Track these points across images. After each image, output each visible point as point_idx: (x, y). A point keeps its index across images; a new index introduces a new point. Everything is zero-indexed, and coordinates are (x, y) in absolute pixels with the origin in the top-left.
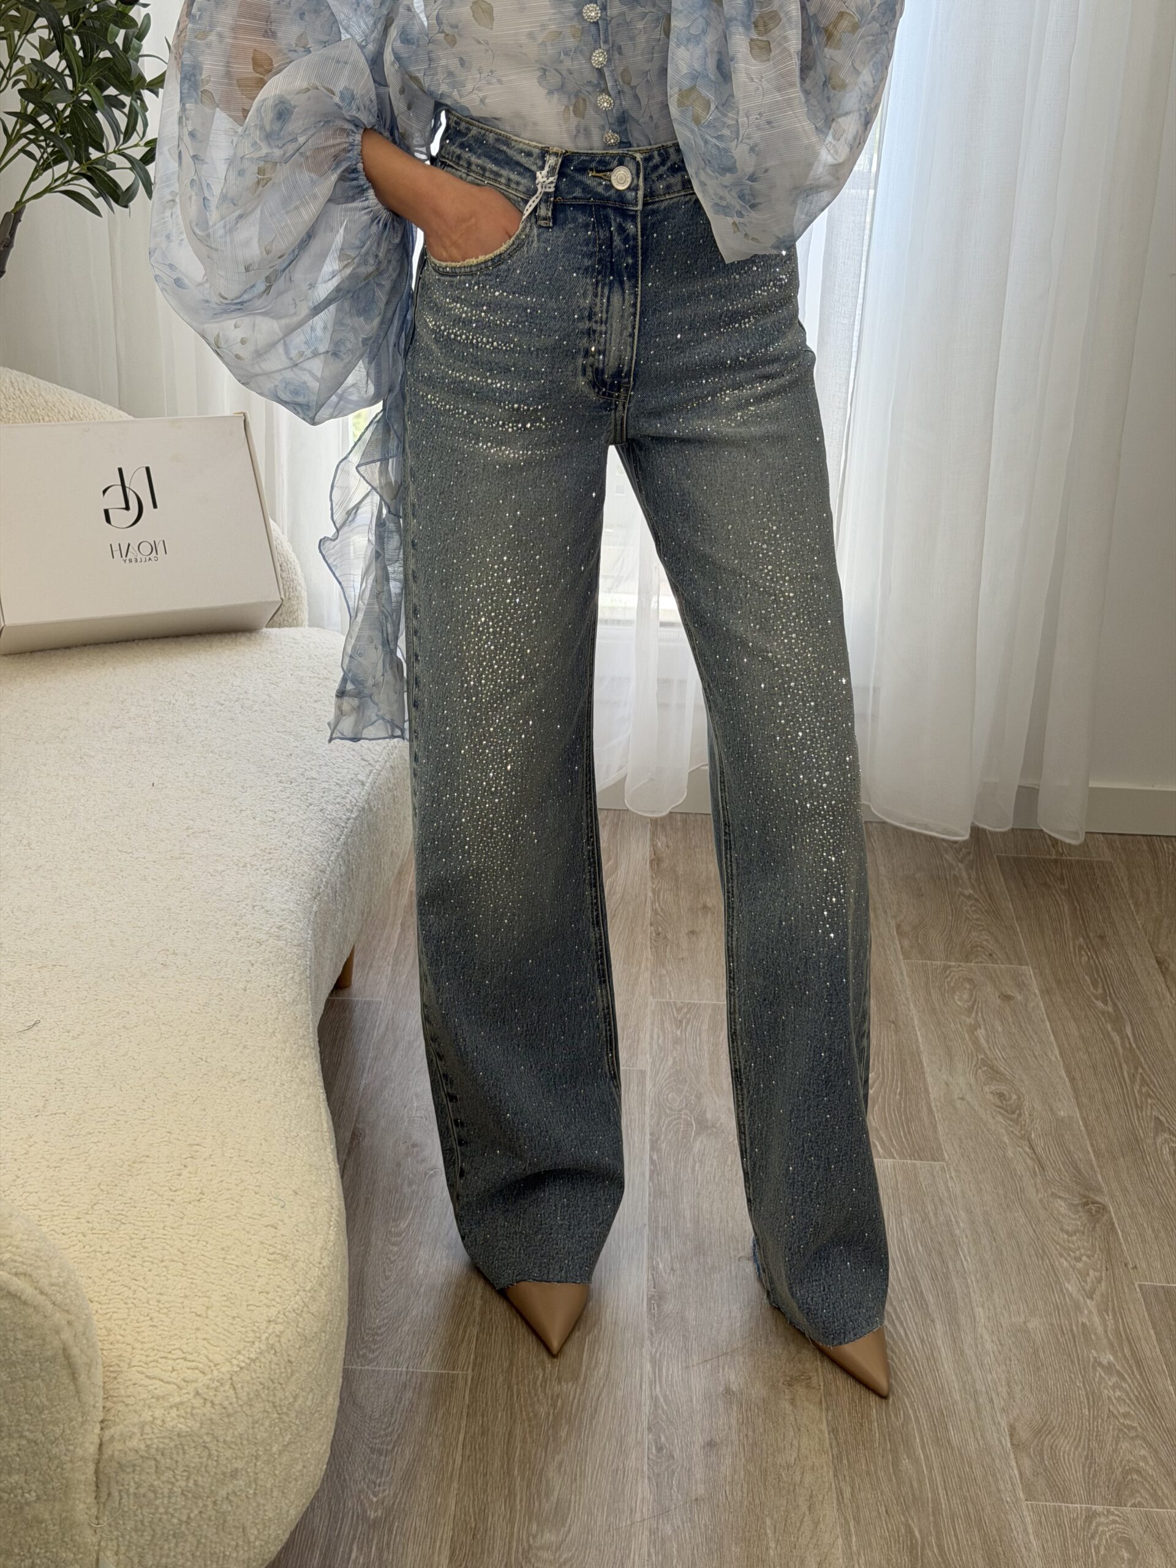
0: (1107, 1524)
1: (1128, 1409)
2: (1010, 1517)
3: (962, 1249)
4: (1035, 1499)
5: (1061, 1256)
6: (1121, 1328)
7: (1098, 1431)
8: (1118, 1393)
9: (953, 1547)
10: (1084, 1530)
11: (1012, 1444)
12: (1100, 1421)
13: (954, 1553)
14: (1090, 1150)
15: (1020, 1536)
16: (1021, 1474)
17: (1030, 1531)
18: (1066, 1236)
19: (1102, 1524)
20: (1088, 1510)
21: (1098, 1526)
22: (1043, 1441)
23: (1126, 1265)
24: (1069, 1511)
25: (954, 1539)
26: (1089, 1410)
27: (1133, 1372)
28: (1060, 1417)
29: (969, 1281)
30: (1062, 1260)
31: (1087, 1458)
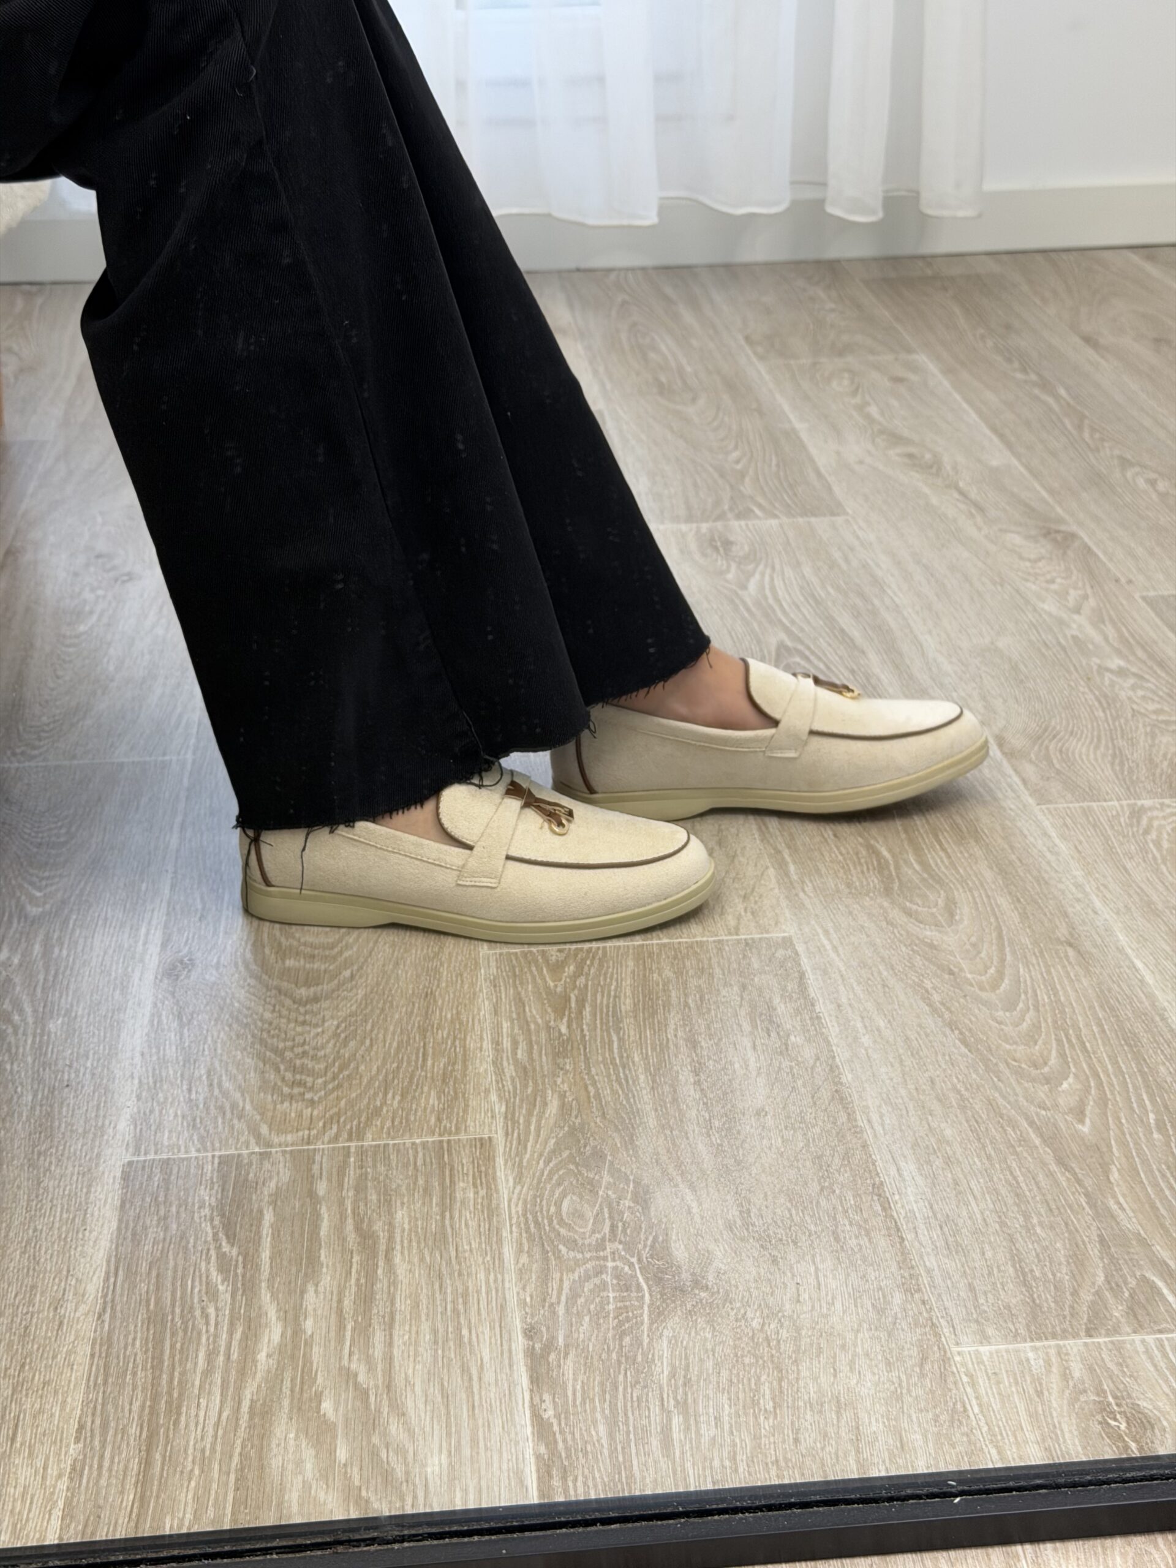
0: (1164, 818)
1: (1158, 706)
2: (1019, 824)
3: (890, 587)
4: (1050, 802)
5: (1027, 580)
6: (1127, 634)
7: (1122, 730)
8: (1140, 693)
9: (942, 862)
10: (1132, 826)
11: (1004, 753)
12: (1122, 721)
13: (946, 867)
14: (1039, 488)
15: (1040, 842)
16: (1024, 781)
17: (1053, 834)
18: (1028, 564)
19: (1157, 817)
20: (1128, 805)
21: (1151, 819)
22: (1047, 748)
23: (1117, 581)
24: (1104, 809)
25: (942, 854)
26: (1104, 711)
27: (1155, 672)
28: (1064, 722)
29: (905, 614)
30: (1029, 585)
31: (1114, 756)
